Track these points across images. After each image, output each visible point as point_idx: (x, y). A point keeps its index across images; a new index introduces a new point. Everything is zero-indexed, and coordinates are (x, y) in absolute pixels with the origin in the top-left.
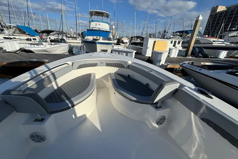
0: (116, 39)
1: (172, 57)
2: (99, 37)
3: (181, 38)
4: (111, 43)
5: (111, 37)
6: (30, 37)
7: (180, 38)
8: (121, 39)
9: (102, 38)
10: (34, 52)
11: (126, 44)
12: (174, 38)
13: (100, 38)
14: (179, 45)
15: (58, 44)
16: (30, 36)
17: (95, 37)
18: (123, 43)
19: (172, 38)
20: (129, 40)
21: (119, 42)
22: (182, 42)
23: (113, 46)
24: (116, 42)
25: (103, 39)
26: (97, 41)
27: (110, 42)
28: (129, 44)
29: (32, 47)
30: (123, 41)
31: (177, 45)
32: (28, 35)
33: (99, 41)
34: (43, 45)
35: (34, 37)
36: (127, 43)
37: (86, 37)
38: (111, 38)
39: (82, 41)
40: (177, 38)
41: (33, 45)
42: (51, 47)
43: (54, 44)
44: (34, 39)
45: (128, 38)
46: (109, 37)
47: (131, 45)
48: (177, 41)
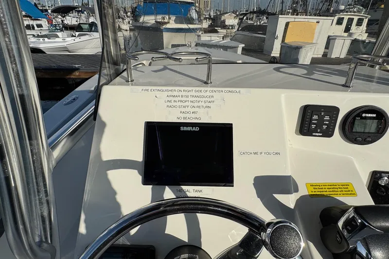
0: (206, 18)
1: (333, 56)
2: (167, 17)
3: (366, 11)
4: (193, 29)
5: (194, 15)
6: (31, 22)
7: (364, 10)
8: (220, 19)
9: (173, 18)
10: (44, 53)
11: (232, 29)
12: (347, 12)
13: (169, 18)
14: (361, 28)
15: (87, 34)
16: (32, 20)
17: (159, 18)
18: (224, 26)
19: (342, 11)
20: (240, 19)
21: (216, 24)
22: (369, 20)
23: (199, 36)
24: (206, 24)
25: (176, 22)
26: (164, 26)
27: (191, 26)
28: (238, 30)
29: (41, 43)
30: (224, 21)
31: (354, 27)
32: (29, 19)
33: (168, 26)
34: (57, 36)
35: (38, 22)
36: (233, 27)
37: (142, 18)
38: (194, 18)
39: (133, 26)
40: (354, 12)
41: (41, 39)
42: (74, 42)
43: (79, 35)
44: (39, 26)
45: (237, 16)
46: (189, 15)
47: (241, 32)
48: (356, 19)
